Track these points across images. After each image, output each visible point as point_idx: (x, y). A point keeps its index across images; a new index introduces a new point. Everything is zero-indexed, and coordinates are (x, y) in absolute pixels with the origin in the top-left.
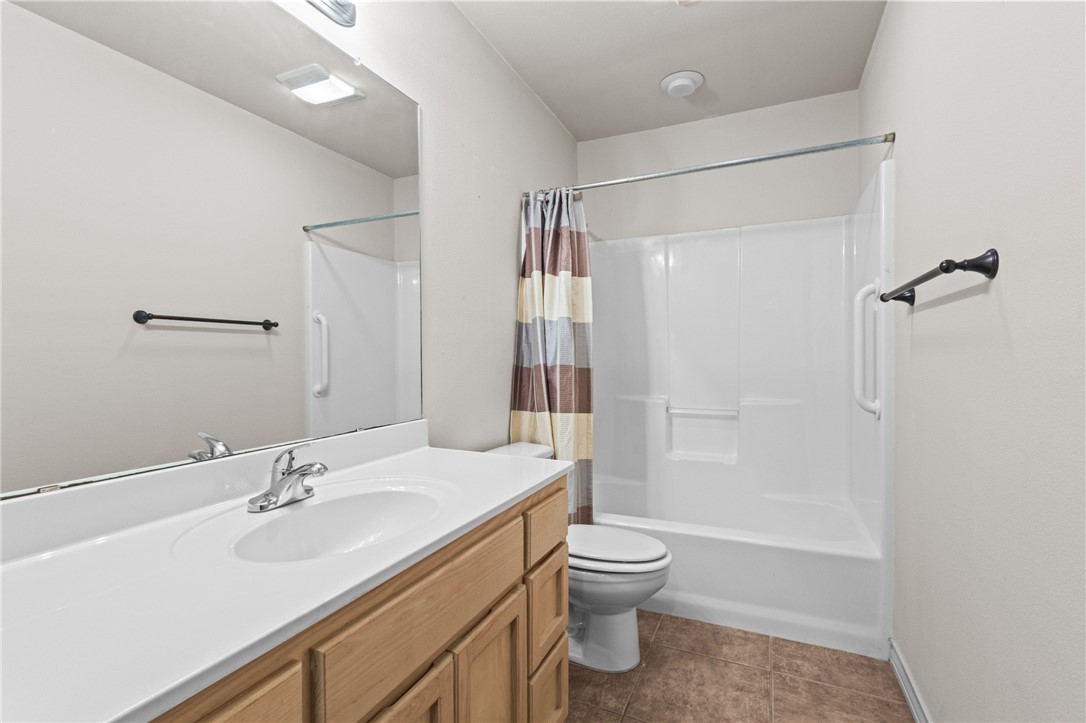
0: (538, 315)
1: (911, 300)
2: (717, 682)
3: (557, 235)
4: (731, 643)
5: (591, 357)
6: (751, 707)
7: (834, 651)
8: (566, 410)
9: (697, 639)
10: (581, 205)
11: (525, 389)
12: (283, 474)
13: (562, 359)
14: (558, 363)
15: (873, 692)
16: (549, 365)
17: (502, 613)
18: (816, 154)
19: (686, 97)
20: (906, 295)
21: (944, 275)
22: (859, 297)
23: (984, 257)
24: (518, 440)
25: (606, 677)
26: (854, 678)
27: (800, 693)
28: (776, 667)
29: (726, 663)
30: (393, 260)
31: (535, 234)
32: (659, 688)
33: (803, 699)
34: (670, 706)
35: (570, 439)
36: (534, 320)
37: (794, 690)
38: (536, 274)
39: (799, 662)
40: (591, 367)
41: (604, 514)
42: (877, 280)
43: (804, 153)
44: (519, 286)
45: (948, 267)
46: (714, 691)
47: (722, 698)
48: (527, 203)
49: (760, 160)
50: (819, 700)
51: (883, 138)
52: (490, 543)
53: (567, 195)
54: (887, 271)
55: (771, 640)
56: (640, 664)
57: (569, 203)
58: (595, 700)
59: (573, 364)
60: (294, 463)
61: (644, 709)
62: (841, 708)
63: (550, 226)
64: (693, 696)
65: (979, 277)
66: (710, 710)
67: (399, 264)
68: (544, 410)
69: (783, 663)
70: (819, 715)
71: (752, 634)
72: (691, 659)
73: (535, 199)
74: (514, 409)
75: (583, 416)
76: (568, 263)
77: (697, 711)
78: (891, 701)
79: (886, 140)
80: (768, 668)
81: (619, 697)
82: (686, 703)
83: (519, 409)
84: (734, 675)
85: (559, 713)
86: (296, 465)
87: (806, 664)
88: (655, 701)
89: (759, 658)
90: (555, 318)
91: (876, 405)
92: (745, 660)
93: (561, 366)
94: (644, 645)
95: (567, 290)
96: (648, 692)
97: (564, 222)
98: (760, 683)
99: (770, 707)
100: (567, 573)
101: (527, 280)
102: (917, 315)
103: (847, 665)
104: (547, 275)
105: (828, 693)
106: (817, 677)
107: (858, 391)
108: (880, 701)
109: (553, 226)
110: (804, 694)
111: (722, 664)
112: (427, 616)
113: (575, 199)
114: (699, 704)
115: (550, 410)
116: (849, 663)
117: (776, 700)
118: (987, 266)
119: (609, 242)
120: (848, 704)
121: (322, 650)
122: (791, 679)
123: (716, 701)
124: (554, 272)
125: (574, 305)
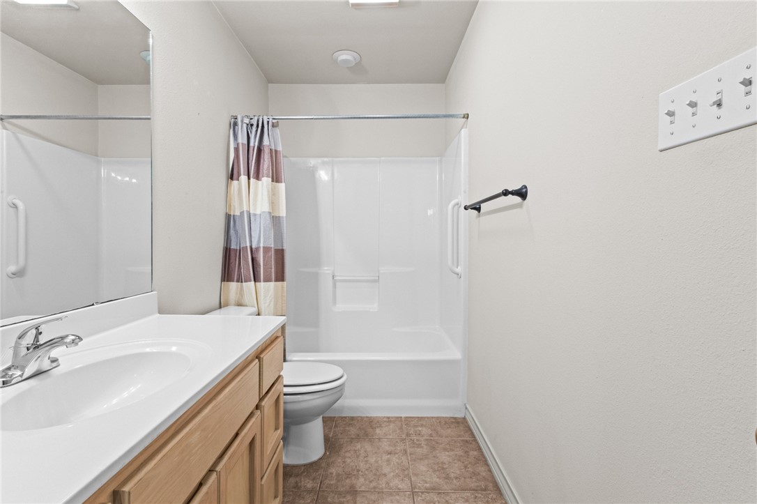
0: (245, 209)
1: (478, 209)
2: (376, 453)
3: (260, 151)
4: (380, 426)
5: (284, 241)
6: (397, 463)
7: (438, 417)
8: (267, 280)
9: (360, 428)
10: (277, 130)
11: (232, 265)
12: (28, 349)
13: (264, 242)
14: (262, 245)
15: (459, 436)
16: (253, 247)
17: (246, 434)
18: (429, 119)
19: (348, 68)
20: (476, 207)
21: (503, 197)
22: (450, 206)
23: (521, 189)
24: (227, 305)
25: (303, 468)
26: (449, 431)
27: (422, 447)
28: (408, 435)
29: (379, 439)
30: (97, 155)
31: (243, 148)
32: (340, 466)
33: (425, 450)
34: (349, 475)
35: (270, 302)
36: (242, 213)
37: (419, 446)
38: (243, 178)
39: (420, 429)
40: (284, 248)
41: (293, 354)
42: (460, 197)
43: (422, 117)
44: (227, 186)
45: (506, 193)
46: (374, 459)
47: (380, 462)
48: (235, 124)
49: (398, 118)
50: (434, 448)
51: (462, 116)
52: (239, 381)
53: (268, 122)
54: (465, 192)
55: (403, 420)
56: (325, 453)
57: (270, 128)
58: (297, 486)
59: (272, 246)
60: (40, 337)
61: (332, 483)
62: (445, 450)
63: (254, 143)
64: (362, 466)
65: (517, 199)
66: (374, 472)
67: (103, 159)
68: (250, 281)
69: (412, 432)
70: (434, 457)
71: (392, 417)
72: (358, 442)
73: (242, 121)
74: (224, 281)
75: (279, 283)
76: (269, 172)
77: (366, 474)
78: (468, 439)
79: (464, 117)
80: (404, 436)
81: (314, 479)
82: (358, 471)
83: (228, 281)
84: (385, 445)
85: (278, 500)
86: (42, 339)
87: (424, 429)
88: (338, 475)
89: (398, 432)
90: (258, 212)
91: (459, 270)
92: (390, 435)
93: (264, 247)
94: (327, 440)
95: (268, 192)
96: (333, 470)
97: (266, 142)
98: (400, 447)
99: (408, 459)
100: (283, 398)
101: (235, 182)
102: (481, 218)
103: (445, 424)
104: (252, 180)
105: (437, 443)
106: (431, 436)
107: (450, 262)
108: (463, 441)
109: (257, 144)
110: (425, 447)
111: (377, 440)
112: (200, 445)
113: (273, 126)
114: (367, 470)
115: (255, 281)
116: (446, 423)
117: (411, 454)
118: (522, 194)
119: (292, 159)
120: (447, 447)
121: (126, 489)
122: (418, 440)
123: (376, 465)
124: (258, 177)
125: (273, 203)
